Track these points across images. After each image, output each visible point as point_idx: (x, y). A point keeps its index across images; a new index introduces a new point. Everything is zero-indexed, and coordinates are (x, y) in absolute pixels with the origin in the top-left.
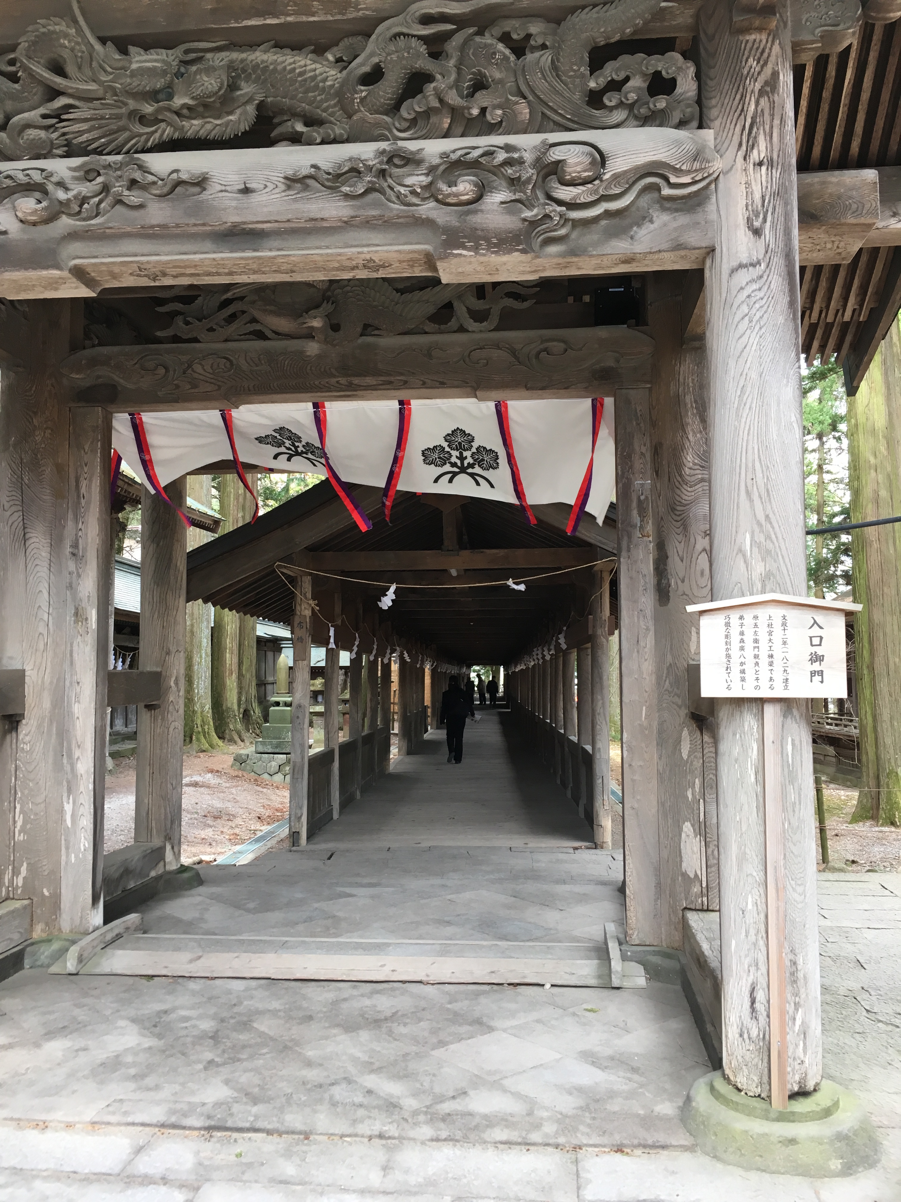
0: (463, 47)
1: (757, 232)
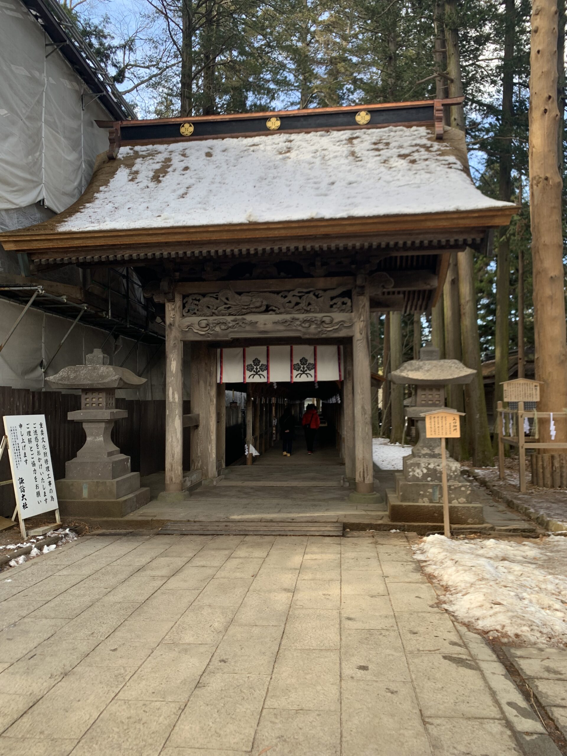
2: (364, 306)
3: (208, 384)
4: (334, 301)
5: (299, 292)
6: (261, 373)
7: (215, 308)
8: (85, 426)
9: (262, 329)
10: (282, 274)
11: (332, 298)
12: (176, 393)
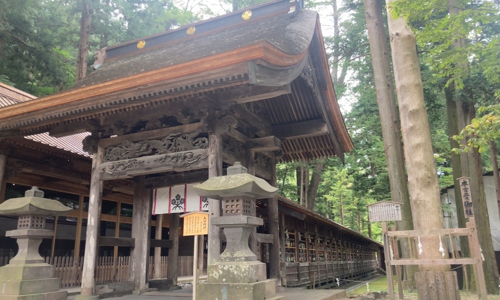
0: (175, 141)
1: (212, 164)
2: (215, 142)
3: (144, 215)
4: (196, 141)
5: (171, 137)
6: (180, 205)
7: (119, 154)
8: (18, 241)
9: (147, 167)
10: (164, 125)
11: (195, 138)
12: (92, 218)
